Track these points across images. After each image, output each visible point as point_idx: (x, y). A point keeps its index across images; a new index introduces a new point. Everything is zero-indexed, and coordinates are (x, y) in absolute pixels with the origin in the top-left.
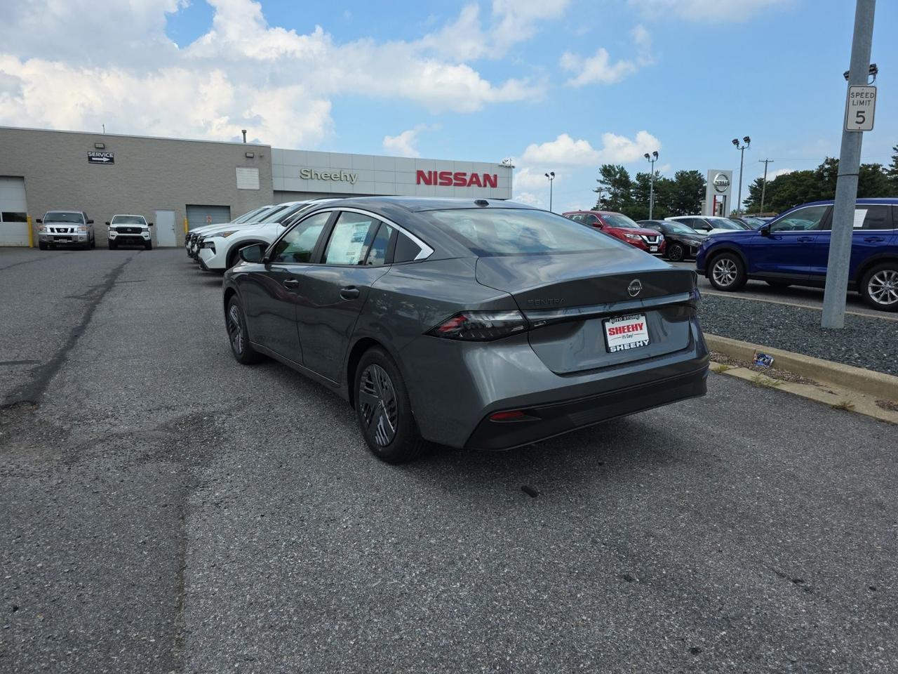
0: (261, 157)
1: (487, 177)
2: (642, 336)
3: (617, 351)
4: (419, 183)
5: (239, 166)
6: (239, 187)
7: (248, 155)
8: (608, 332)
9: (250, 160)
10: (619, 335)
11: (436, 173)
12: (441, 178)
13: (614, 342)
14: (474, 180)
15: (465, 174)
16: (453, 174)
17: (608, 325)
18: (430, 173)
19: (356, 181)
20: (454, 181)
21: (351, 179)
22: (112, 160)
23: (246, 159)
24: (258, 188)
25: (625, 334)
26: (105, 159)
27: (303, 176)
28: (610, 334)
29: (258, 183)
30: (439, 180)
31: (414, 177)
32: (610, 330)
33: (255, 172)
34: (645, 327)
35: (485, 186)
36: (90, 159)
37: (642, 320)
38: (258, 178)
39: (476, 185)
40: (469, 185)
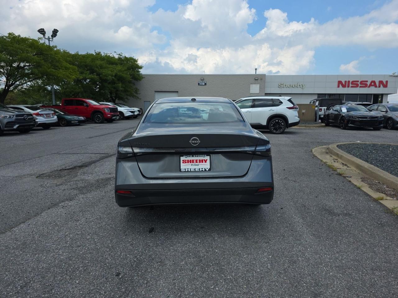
0: (261, 79)
1: (381, 82)
2: (207, 166)
3: (185, 171)
4: (338, 87)
5: (251, 84)
6: (251, 92)
7: (256, 79)
8: (181, 162)
9: (256, 81)
10: (189, 164)
11: (349, 82)
12: (352, 84)
13: (183, 166)
14: (373, 84)
15: (367, 81)
16: (360, 81)
17: (182, 158)
18: (346, 82)
19: (305, 88)
20: (360, 85)
21: (302, 87)
22: (206, 84)
23: (255, 80)
24: (258, 93)
25: (194, 164)
26: (203, 84)
27: (280, 86)
28: (183, 163)
29: (259, 90)
30: (351, 85)
31: (336, 84)
32: (183, 161)
33: (258, 86)
34: (208, 162)
35: (379, 87)
36: (199, 84)
37: (208, 158)
38: (259, 88)
39: (374, 87)
40: (369, 87)
